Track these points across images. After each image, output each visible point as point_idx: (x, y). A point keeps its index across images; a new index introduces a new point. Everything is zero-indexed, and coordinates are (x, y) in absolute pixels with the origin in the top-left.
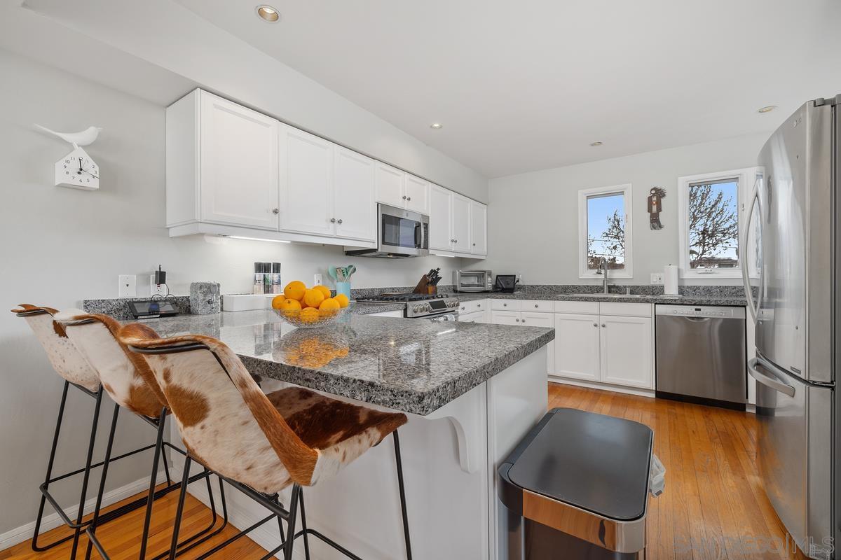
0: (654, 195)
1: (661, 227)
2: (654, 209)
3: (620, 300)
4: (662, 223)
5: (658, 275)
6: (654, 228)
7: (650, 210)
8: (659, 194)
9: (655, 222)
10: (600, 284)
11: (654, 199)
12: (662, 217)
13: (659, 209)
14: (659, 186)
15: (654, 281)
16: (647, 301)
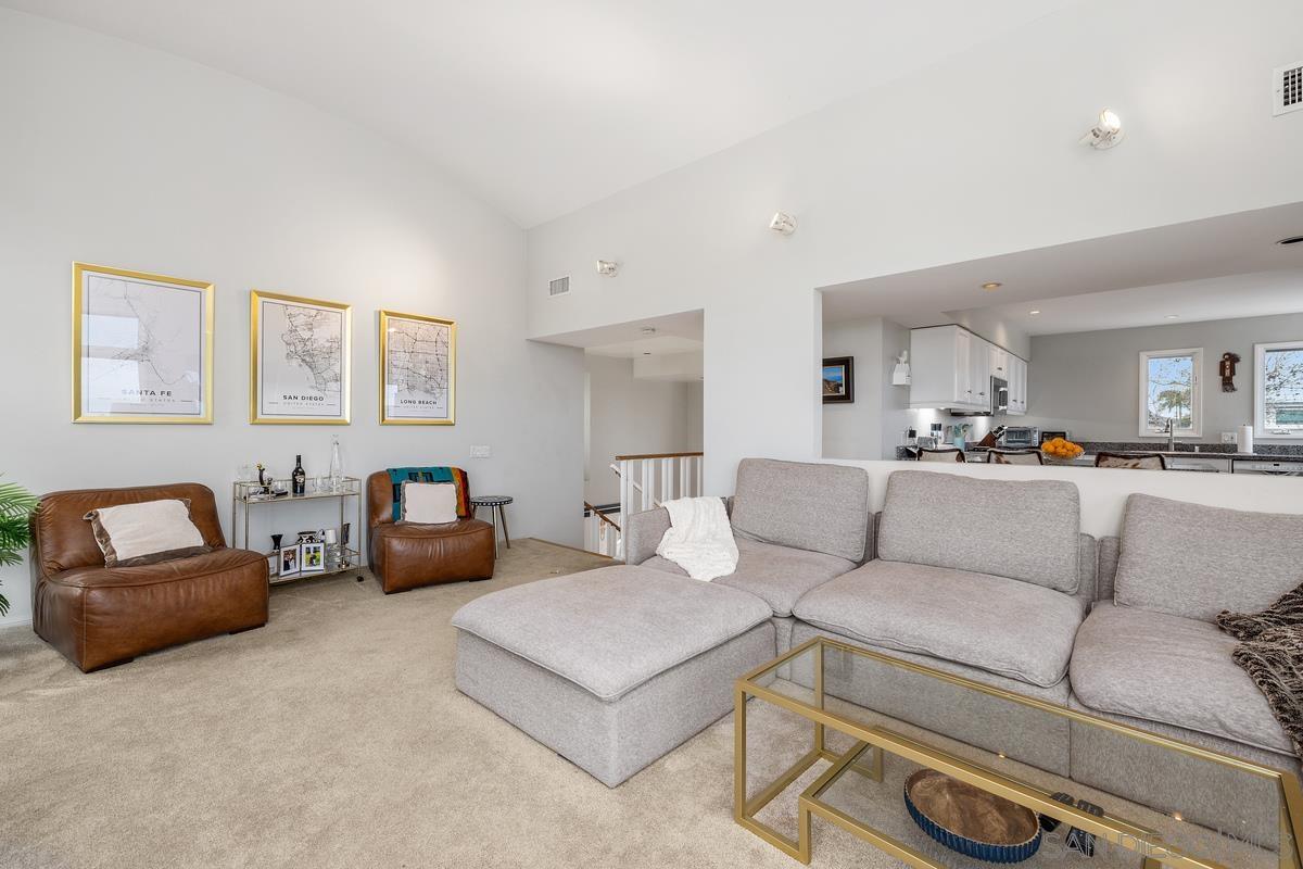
0: (1227, 360)
1: (1234, 389)
2: (1228, 373)
3: (1190, 456)
4: (1235, 386)
5: (1229, 434)
6: (1225, 390)
7: (1222, 373)
8: (1232, 359)
9: (1227, 384)
10: (1165, 442)
11: (1228, 363)
12: (1235, 380)
13: (1233, 372)
14: (1232, 351)
15: (1226, 439)
16: (1225, 457)
